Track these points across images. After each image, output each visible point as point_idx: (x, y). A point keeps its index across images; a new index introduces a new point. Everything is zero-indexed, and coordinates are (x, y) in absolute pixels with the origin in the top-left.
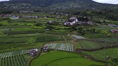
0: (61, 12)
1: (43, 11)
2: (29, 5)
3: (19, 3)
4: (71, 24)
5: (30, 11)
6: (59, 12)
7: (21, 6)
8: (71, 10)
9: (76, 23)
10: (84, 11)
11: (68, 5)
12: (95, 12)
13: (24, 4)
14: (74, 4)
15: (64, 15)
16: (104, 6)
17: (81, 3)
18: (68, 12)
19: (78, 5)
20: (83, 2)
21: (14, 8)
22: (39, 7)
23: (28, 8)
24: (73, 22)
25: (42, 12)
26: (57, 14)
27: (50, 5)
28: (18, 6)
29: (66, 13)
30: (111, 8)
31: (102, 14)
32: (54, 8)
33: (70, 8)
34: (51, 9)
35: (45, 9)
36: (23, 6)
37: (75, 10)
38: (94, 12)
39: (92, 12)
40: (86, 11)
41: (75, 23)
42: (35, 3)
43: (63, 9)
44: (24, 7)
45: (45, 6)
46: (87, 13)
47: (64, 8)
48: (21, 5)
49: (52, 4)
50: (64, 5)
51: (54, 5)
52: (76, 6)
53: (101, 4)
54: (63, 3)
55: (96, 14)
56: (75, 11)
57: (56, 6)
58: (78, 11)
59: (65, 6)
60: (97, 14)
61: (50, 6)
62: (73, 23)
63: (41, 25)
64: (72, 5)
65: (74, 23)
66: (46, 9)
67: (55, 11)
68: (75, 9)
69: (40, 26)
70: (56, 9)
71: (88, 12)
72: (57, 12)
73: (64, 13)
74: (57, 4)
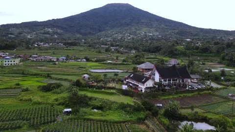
0: (121, 46)
1: (85, 43)
2: (59, 31)
3: (39, 27)
4: (142, 87)
5: (58, 43)
6: (118, 45)
7: (44, 33)
8: (142, 41)
9: (154, 87)
10: (170, 44)
11: (135, 32)
12: (194, 48)
13: (50, 30)
14: (148, 29)
15: (126, 52)
16: (207, 35)
17: (161, 27)
18: (135, 45)
19: (157, 31)
20: (166, 26)
21: (29, 37)
22: (78, 36)
23: (56, 36)
24: (145, 84)
25: (82, 46)
26: (113, 50)
27: (100, 31)
28: (37, 34)
29: (131, 49)
30: (221, 38)
31: (211, 52)
32: (107, 37)
33: (140, 38)
34: (102, 39)
35: (89, 40)
36: (48, 33)
37: (149, 42)
38: (191, 47)
39: (188, 48)
40: (173, 45)
41: (151, 86)
42: (71, 27)
43: (126, 40)
44: (48, 36)
45: (90, 33)
46: (176, 50)
47: (128, 37)
48: (42, 31)
49: (104, 30)
50: (129, 31)
51: (109, 32)
52: (151, 34)
53: (202, 30)
54: (126, 28)
55: (197, 53)
56: (151, 43)
57: (111, 33)
58: (156, 44)
59: (130, 33)
60: (200, 52)
61: (100, 33)
62: (145, 86)
63: (58, 90)
64: (145, 33)
65: (148, 86)
66: (91, 40)
67: (109, 44)
68: (150, 39)
69: (54, 93)
70: (112, 40)
71: (178, 47)
72: (112, 45)
73: (127, 47)
74: (114, 29)
